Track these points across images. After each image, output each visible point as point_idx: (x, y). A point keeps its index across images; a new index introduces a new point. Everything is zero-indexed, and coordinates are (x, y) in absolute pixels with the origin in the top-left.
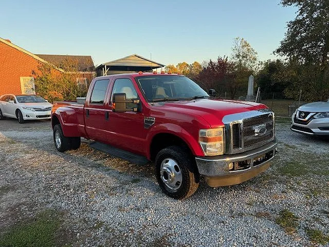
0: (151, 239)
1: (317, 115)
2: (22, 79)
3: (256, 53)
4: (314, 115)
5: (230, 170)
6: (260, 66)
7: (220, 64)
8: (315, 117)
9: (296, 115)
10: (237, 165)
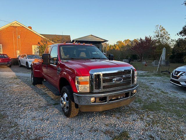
0: (33, 137)
1: (185, 73)
2: (33, 46)
3: (169, 35)
4: (183, 73)
5: (92, 102)
6: (171, 42)
7: (147, 41)
8: (183, 74)
9: (173, 73)
10: (98, 100)
